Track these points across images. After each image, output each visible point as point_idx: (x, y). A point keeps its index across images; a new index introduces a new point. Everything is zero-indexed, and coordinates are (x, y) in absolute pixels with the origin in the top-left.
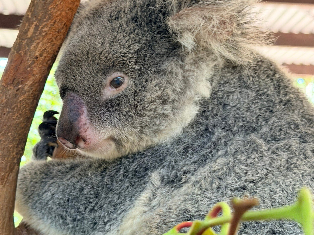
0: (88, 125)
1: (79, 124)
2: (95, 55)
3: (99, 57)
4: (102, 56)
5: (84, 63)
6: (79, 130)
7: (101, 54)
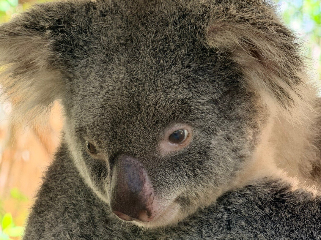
0: (153, 195)
1: (144, 195)
2: (149, 106)
3: (155, 108)
4: (159, 107)
5: (135, 118)
6: (146, 203)
7: (156, 104)
